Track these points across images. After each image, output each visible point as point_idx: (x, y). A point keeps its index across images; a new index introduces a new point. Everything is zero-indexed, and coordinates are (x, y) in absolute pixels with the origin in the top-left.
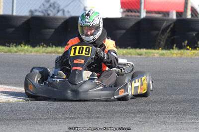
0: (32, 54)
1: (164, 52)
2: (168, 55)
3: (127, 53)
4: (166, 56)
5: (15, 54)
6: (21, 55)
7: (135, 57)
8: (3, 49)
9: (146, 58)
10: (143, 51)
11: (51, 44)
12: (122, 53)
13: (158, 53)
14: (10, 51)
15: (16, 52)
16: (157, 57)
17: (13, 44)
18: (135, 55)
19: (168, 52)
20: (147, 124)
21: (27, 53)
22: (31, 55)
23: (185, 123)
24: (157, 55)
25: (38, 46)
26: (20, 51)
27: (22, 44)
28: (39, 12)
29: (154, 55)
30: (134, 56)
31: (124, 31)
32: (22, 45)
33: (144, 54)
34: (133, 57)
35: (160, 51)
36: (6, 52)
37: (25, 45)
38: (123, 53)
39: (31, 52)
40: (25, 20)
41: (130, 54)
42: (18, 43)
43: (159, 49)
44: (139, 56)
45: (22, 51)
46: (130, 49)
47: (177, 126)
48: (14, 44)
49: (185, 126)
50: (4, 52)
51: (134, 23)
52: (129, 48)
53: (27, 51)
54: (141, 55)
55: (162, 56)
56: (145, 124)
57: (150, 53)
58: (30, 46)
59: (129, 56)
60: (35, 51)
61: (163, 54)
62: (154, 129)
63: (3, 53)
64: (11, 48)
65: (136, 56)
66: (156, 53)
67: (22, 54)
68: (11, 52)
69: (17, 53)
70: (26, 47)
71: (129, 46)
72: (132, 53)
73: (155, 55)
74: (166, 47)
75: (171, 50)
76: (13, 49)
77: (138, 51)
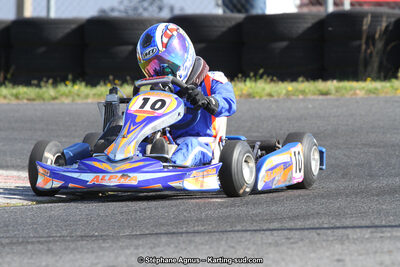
0: (90, 101)
1: (378, 85)
2: (387, 93)
3: (297, 90)
4: (382, 95)
5: (52, 102)
6: (63, 103)
7: (313, 100)
8: (25, 93)
9: (338, 100)
10: (332, 85)
11: (128, 78)
12: (284, 92)
13: (363, 88)
14: (41, 97)
15: (54, 98)
16: (362, 98)
17: (47, 82)
18: (314, 94)
19: (387, 84)
20: (301, 244)
21: (79, 101)
22: (87, 104)
23: (390, 238)
24: (361, 94)
25: (102, 83)
26: (62, 95)
27: (67, 79)
28: (120, 11)
29: (355, 94)
30: (310, 97)
31: (284, 44)
32: (67, 83)
33: (333, 92)
34: (309, 100)
35: (369, 84)
36: (34, 100)
37: (74, 82)
38: (288, 91)
39: (87, 96)
40: (73, 26)
41: (303, 92)
42: (59, 79)
43: (365, 80)
44: (321, 97)
45: (67, 96)
46: (303, 82)
47: (369, 245)
48: (51, 81)
49: (387, 245)
50: (28, 100)
51: (309, 25)
52: (301, 79)
53: (79, 95)
54: (326, 94)
55: (372, 96)
56: (296, 243)
57: (345, 88)
58: (83, 84)
59: (301, 97)
60: (94, 95)
61: (376, 89)
62: (312, 255)
63: (25, 101)
64: (44, 89)
65: (316, 97)
66: (360, 89)
67: (67, 101)
68: (44, 99)
69: (57, 101)
70: (76, 87)
71: (299, 76)
72: (307, 91)
73: (358, 92)
74: (382, 74)
75: (394, 80)
76: (49, 91)
77: (321, 85)
